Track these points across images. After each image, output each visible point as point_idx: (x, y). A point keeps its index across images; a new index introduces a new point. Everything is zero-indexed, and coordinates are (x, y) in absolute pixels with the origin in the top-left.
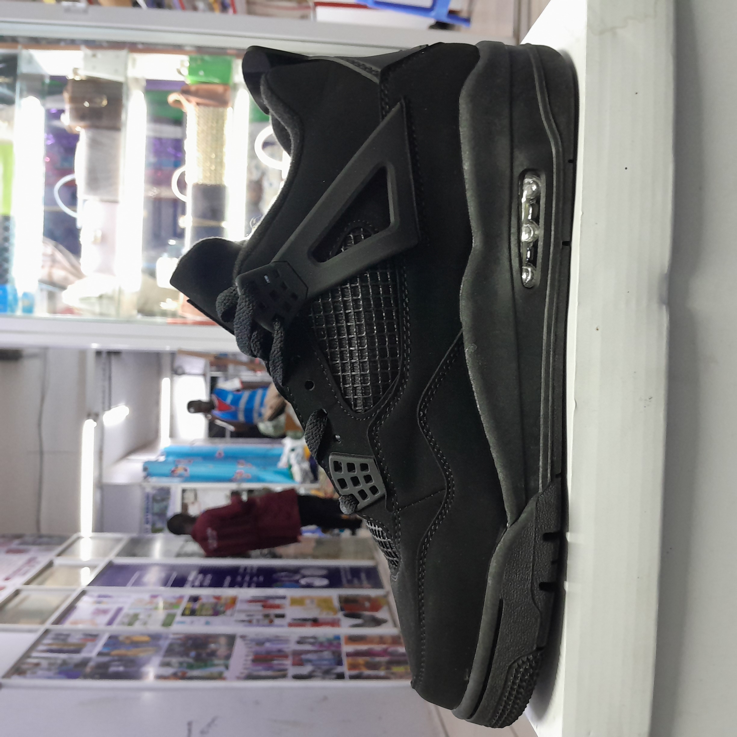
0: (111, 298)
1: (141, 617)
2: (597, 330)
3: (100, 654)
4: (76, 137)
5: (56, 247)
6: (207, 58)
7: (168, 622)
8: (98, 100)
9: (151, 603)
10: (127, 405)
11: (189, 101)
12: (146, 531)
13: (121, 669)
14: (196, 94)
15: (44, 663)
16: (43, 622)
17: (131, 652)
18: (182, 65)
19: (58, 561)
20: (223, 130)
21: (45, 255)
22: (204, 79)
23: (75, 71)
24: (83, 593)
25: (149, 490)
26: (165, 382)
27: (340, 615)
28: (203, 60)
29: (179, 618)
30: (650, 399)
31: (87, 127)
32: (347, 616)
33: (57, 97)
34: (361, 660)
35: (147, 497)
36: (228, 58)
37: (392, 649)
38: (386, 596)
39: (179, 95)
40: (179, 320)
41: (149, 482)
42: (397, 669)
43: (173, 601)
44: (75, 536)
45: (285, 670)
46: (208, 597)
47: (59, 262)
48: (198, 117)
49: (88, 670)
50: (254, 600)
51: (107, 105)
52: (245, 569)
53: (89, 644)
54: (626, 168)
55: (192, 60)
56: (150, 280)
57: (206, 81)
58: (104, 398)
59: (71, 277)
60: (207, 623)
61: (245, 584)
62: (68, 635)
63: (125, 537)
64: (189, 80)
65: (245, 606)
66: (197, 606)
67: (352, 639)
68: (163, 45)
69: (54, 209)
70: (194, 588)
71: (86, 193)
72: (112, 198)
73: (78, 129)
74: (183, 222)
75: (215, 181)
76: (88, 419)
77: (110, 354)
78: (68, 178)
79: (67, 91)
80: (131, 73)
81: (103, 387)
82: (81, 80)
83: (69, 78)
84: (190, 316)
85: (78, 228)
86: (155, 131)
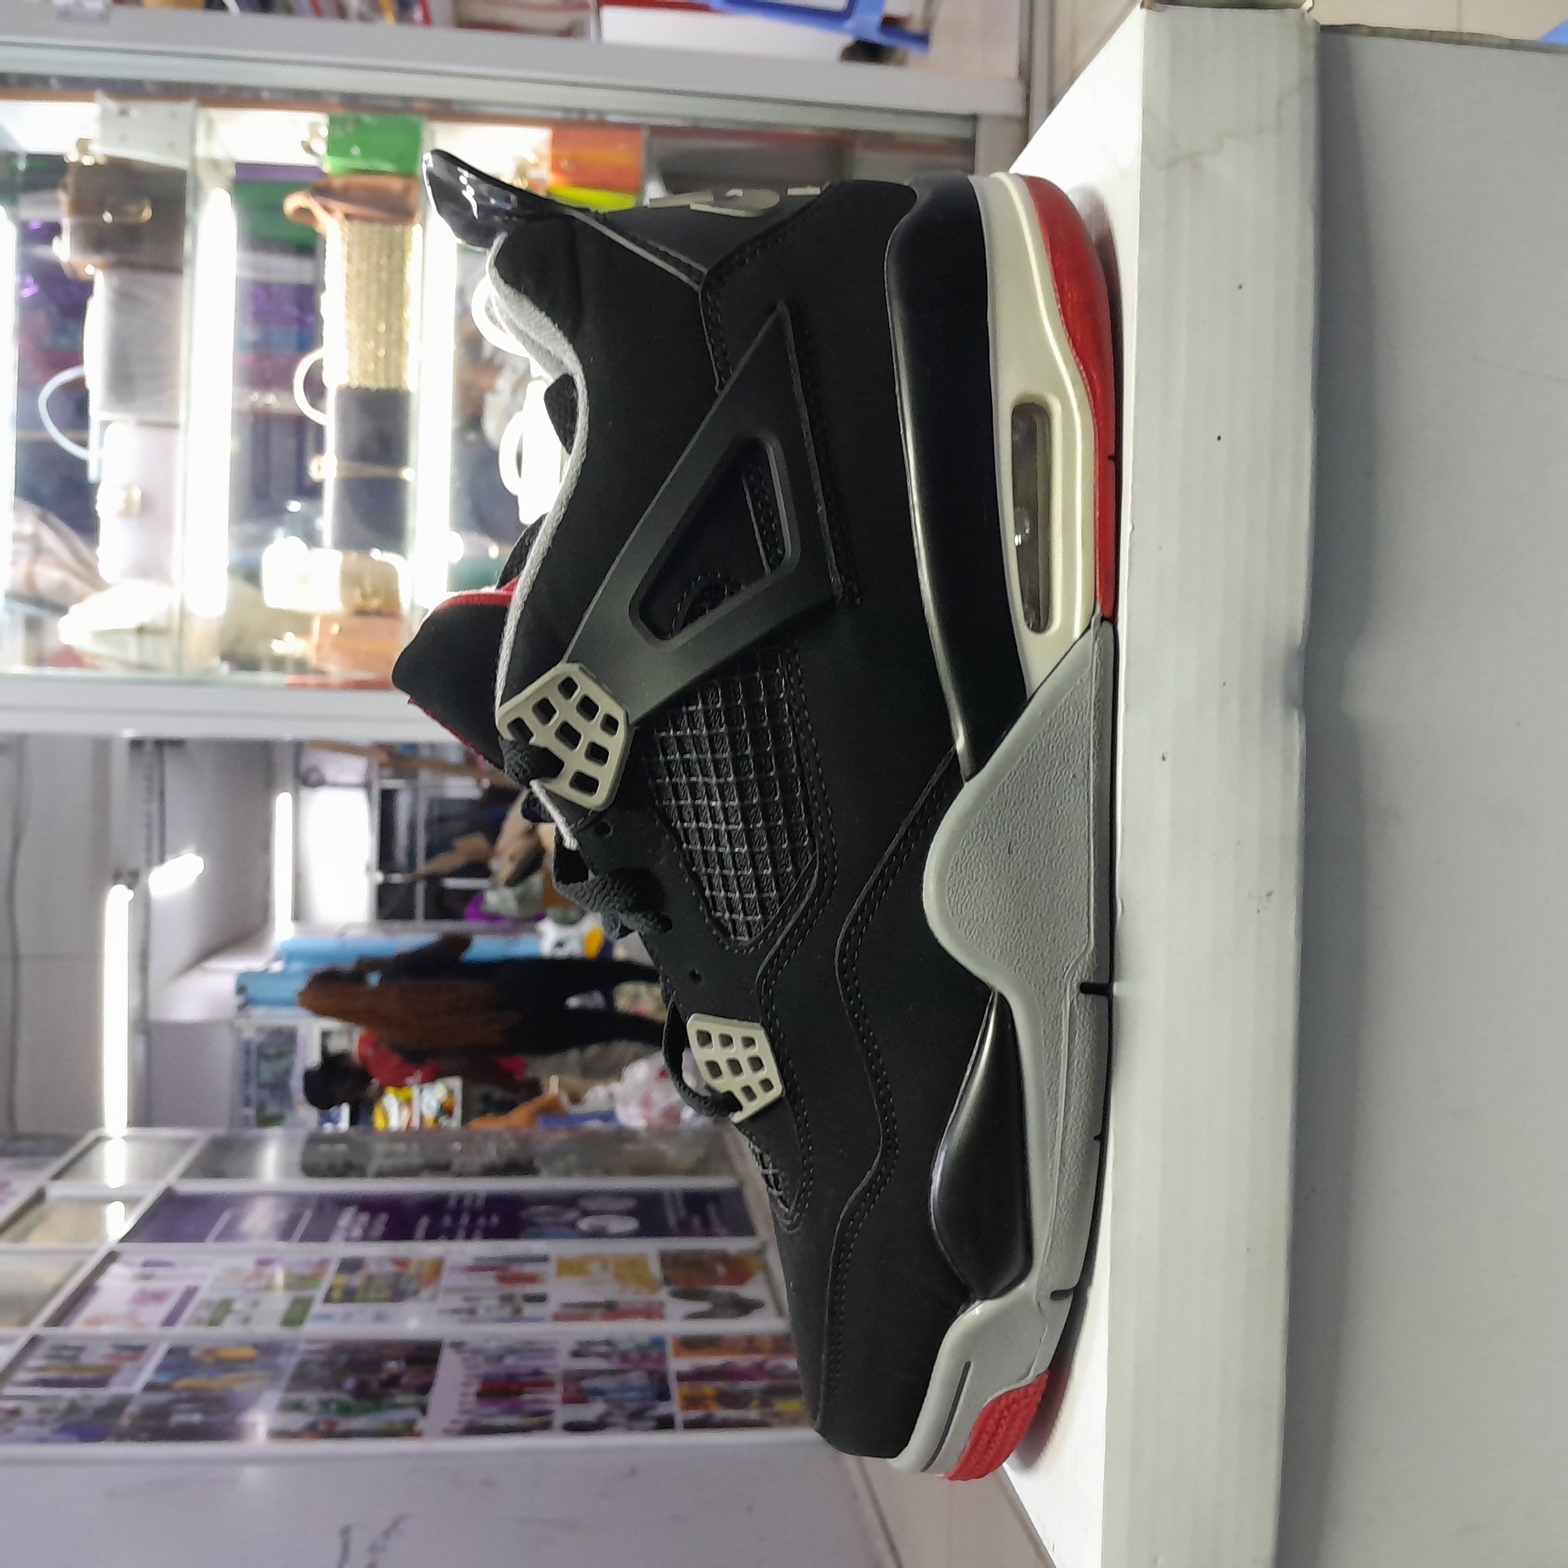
0: (162, 632)
1: (238, 1306)
2: (1164, 759)
3: (150, 1387)
4: (86, 287)
5: (43, 519)
6: (367, 118)
7: (295, 1316)
8: (132, 208)
9: (258, 1275)
10: (199, 852)
11: (328, 210)
12: (245, 1122)
13: (196, 1418)
14: (343, 194)
15: (30, 1409)
16: (25, 1322)
17: (218, 1383)
18: (314, 133)
19: (56, 1190)
20: (402, 273)
21: (18, 538)
22: (361, 164)
23: (83, 145)
24: (111, 1257)
25: (249, 1034)
26: (283, 802)
27: (663, 1294)
28: (358, 123)
29: (318, 1307)
30: (1268, 895)
31: (109, 267)
32: (677, 1295)
33: (45, 195)
34: (708, 1388)
35: (246, 1049)
36: (414, 118)
37: (773, 1363)
38: (760, 1252)
39: (307, 198)
40: (311, 679)
41: (249, 1017)
42: (783, 1406)
43: (307, 1271)
44: (91, 1137)
45: (549, 1413)
46: (380, 1261)
47: (50, 552)
48: (349, 245)
49: (125, 1421)
50: (479, 1267)
51: (151, 219)
52: (461, 1199)
53: (127, 1367)
54: (1219, 438)
55: (333, 123)
56: (247, 590)
57: (367, 169)
58: (149, 839)
59: (76, 585)
60: (380, 1317)
61: (461, 1232)
62: (81, 1349)
63: (200, 1136)
64: (329, 165)
65: (463, 1280)
66: (357, 1280)
67: (690, 1344)
68: (273, 90)
69: (37, 436)
70: (349, 1243)
71: (107, 407)
72: (164, 418)
73: (90, 270)
74: (319, 468)
75: (387, 380)
76: (115, 883)
77: (160, 744)
78: (67, 375)
79: (65, 187)
80: (203, 149)
81: (149, 815)
82: (96, 164)
83: (68, 159)
84: (335, 670)
85: (92, 483)
86: (255, 268)
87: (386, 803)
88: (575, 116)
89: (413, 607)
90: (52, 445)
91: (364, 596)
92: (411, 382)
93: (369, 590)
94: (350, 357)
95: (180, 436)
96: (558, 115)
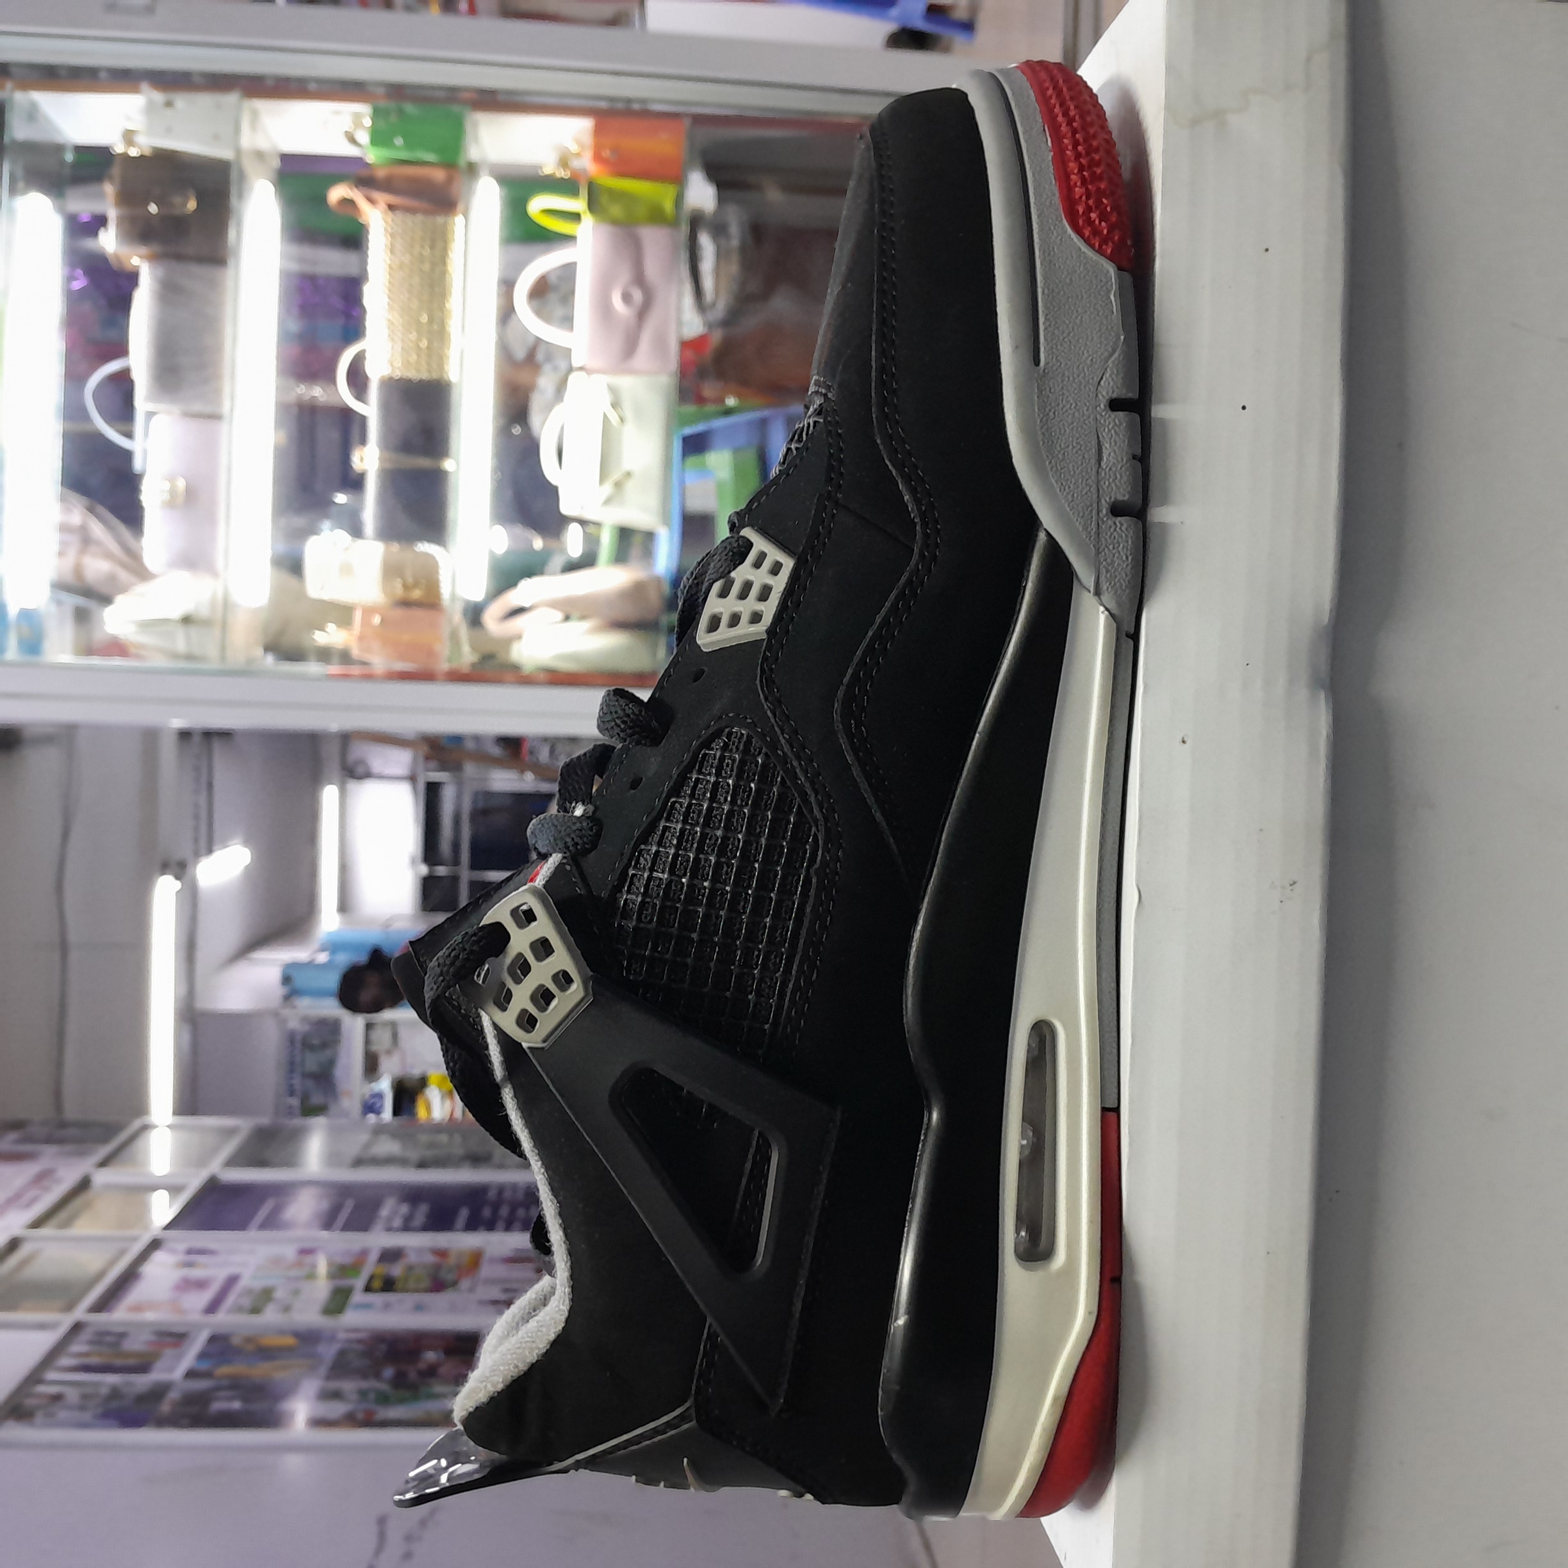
0: (206, 623)
1: (279, 1294)
2: (1184, 742)
3: (191, 1374)
4: (131, 279)
5: (91, 510)
6: (410, 108)
7: (338, 1301)
8: (177, 200)
9: (299, 1264)
10: (247, 843)
11: (371, 201)
12: (290, 1113)
13: (236, 1405)
14: (386, 185)
15: (72, 1395)
16: (69, 1307)
17: (259, 1370)
18: (358, 123)
19: (101, 1178)
20: (444, 263)
21: (64, 528)
22: (404, 155)
23: (129, 137)
24: (155, 1245)
25: (294, 1024)
26: (330, 794)
28: (401, 113)
29: (358, 1297)
30: (1291, 885)
31: (153, 258)
33: (92, 188)
35: (291, 1038)
36: (456, 108)
39: (351, 189)
40: (355, 670)
41: (294, 1007)
43: (347, 1260)
44: (136, 1124)
46: (420, 1251)
47: (98, 543)
48: (392, 235)
49: (165, 1408)
50: (518, 1258)
51: (195, 210)
52: (501, 1189)
53: (169, 1352)
54: (1244, 408)
55: (377, 114)
56: (291, 581)
57: (410, 159)
58: (196, 829)
59: (123, 576)
60: (419, 1308)
61: (501, 1224)
62: (122, 1335)
63: (244, 1125)
64: (372, 156)
65: (502, 1271)
66: (397, 1270)
68: (320, 81)
69: (86, 427)
70: (390, 1232)
71: (150, 398)
72: (208, 409)
73: (135, 261)
74: (362, 459)
75: (429, 371)
76: (163, 874)
77: (209, 735)
78: (113, 367)
79: (111, 179)
80: (247, 140)
81: (196, 806)
82: (142, 156)
83: (115, 152)
84: (379, 662)
85: (138, 473)
86: (301, 260)
87: (431, 797)
88: (620, 106)
89: (454, 597)
90: (100, 437)
91: (406, 587)
92: (452, 374)
93: (410, 580)
94: (392, 348)
95: (224, 427)
96: (603, 105)
